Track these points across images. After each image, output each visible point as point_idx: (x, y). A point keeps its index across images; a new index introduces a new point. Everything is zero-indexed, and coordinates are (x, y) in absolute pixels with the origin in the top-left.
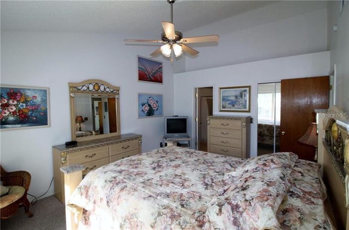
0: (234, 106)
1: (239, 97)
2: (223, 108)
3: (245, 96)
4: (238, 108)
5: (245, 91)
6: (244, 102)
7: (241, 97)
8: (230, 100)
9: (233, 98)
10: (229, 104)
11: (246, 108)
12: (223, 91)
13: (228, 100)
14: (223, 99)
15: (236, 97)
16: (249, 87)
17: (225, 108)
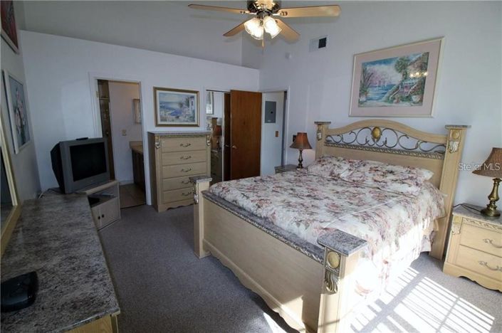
0: (178, 117)
1: (184, 106)
2: (162, 120)
3: (192, 104)
4: (184, 121)
5: (193, 97)
6: (191, 112)
7: (188, 105)
8: (173, 109)
9: (176, 107)
10: (171, 114)
11: (194, 121)
12: (160, 93)
13: (170, 109)
14: (161, 107)
15: (181, 105)
16: (196, 92)
17: (165, 120)
